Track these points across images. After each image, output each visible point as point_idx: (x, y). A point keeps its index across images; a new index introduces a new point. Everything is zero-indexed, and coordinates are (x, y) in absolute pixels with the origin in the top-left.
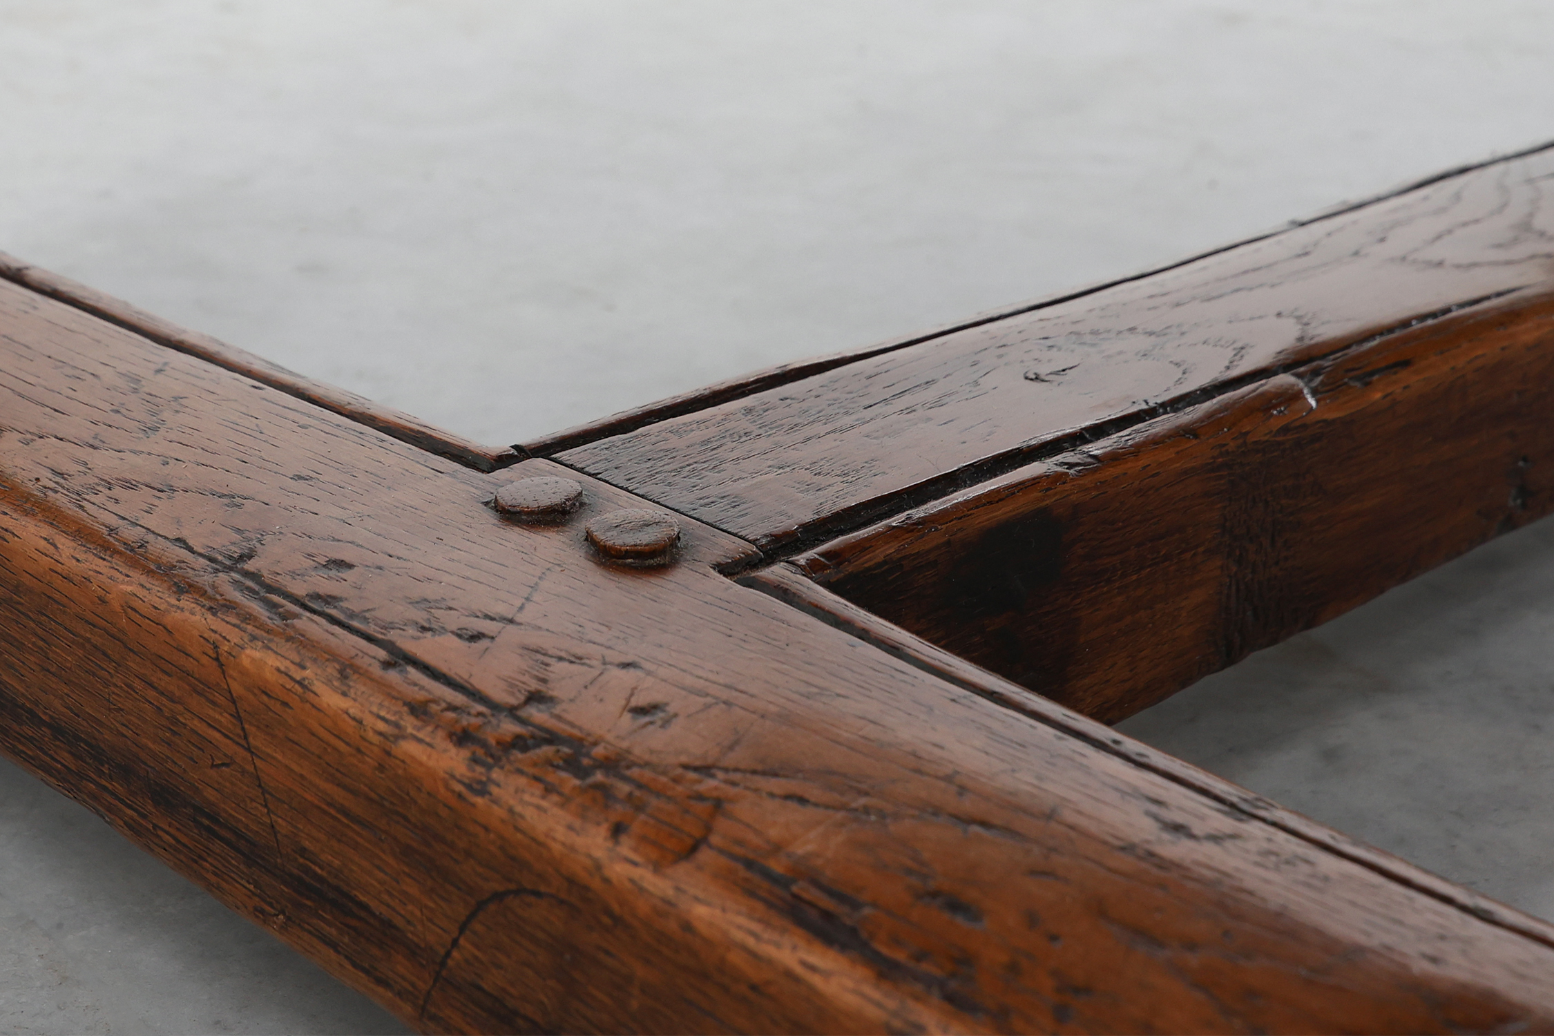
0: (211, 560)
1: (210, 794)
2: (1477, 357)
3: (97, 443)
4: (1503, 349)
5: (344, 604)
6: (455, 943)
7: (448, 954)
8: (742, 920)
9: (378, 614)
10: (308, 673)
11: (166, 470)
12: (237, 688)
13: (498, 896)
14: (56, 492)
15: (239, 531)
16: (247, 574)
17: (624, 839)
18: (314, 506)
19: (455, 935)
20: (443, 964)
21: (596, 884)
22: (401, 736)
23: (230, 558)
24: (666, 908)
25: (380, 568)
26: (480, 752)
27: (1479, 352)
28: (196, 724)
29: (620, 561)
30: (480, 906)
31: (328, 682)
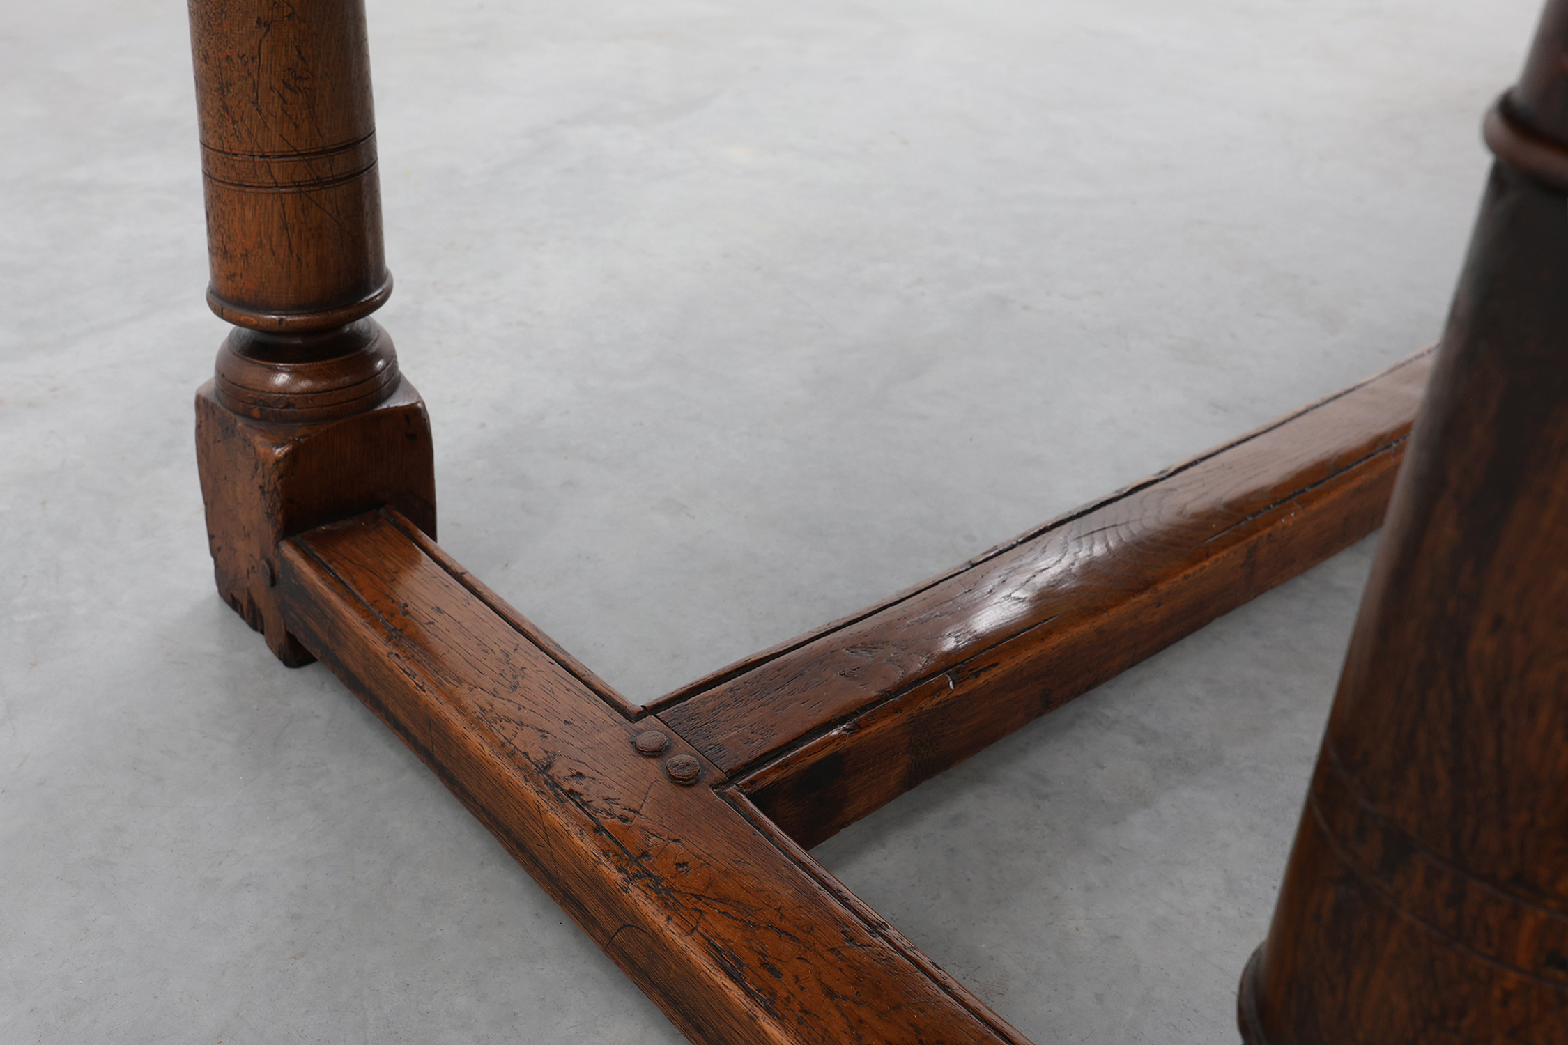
0: (537, 766)
1: (537, 853)
2: (1029, 657)
3: (495, 693)
4: (1041, 651)
5: (582, 797)
6: (616, 933)
7: (614, 936)
8: (705, 963)
9: (593, 804)
10: (569, 828)
11: (520, 713)
12: (546, 824)
13: (631, 926)
14: (482, 720)
15: (546, 752)
16: (548, 776)
17: (670, 922)
18: (571, 740)
19: (616, 931)
20: (612, 939)
21: (661, 935)
22: (600, 863)
23: (542, 766)
24: (683, 951)
25: (594, 779)
26: (626, 876)
27: (1030, 655)
28: (531, 828)
29: (677, 782)
30: (624, 926)
31: (576, 834)
